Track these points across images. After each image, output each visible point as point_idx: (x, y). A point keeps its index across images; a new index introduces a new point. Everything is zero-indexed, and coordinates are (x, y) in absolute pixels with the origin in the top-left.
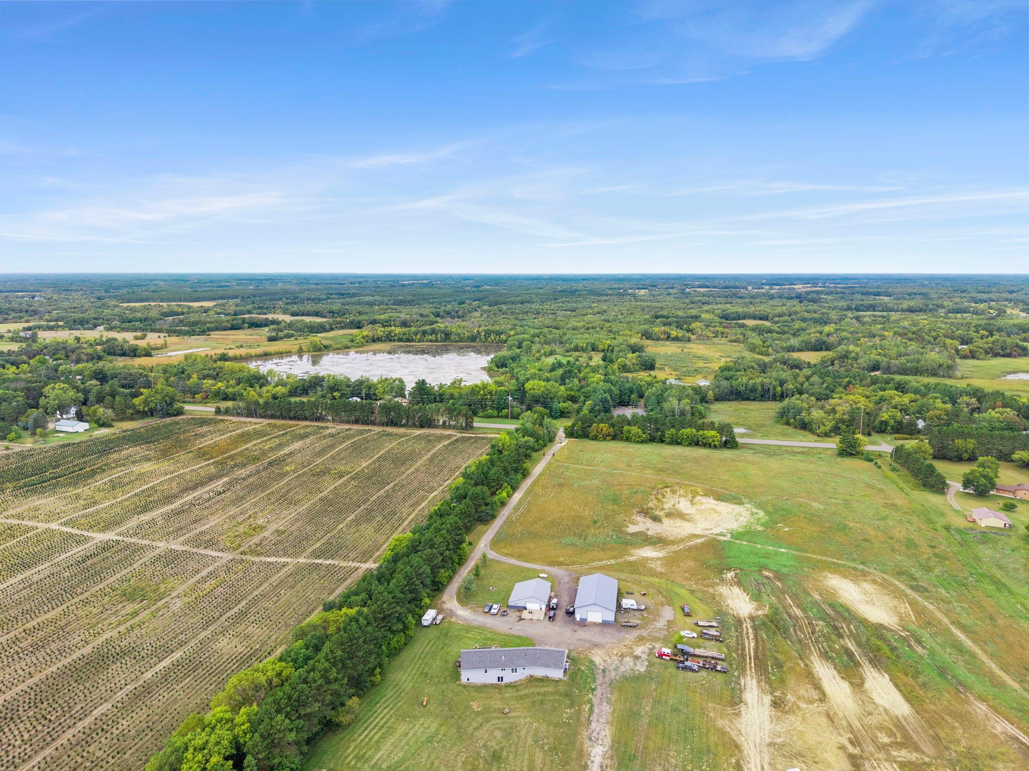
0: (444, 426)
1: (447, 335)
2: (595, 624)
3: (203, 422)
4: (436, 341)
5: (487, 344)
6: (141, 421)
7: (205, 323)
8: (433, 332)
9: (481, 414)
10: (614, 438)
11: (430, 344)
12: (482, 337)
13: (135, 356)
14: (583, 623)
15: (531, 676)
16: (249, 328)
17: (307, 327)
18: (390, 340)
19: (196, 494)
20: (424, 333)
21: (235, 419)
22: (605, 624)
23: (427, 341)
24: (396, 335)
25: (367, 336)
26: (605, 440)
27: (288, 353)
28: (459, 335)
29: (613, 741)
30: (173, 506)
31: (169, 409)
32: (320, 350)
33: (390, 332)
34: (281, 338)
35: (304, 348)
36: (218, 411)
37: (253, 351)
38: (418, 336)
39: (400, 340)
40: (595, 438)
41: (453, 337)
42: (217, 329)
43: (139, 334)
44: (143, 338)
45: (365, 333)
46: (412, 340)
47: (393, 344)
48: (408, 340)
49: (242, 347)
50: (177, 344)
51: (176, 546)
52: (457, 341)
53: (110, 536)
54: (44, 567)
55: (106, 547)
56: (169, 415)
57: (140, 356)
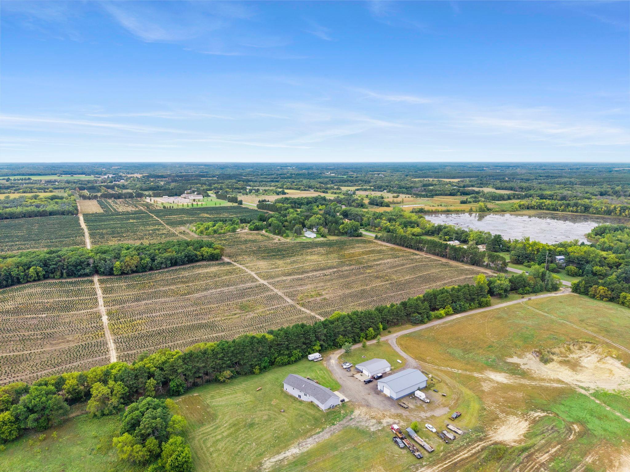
0: (487, 267)
1: (587, 208)
2: (385, 396)
3: (365, 242)
4: (577, 212)
5: (621, 217)
6: (339, 237)
7: (436, 191)
8: (576, 205)
9: (526, 264)
10: (612, 300)
11: (570, 213)
12: (618, 212)
13: (381, 206)
14: (379, 393)
15: (312, 402)
16: (461, 195)
17: (492, 196)
18: (541, 209)
19: (315, 273)
20: (568, 205)
21: (380, 242)
22: (390, 399)
23: (569, 211)
24: (545, 205)
25: (523, 205)
26: (602, 300)
27: (463, 212)
28: (597, 208)
29: (307, 452)
30: (300, 276)
31: (354, 233)
32: (484, 211)
33: (542, 203)
34: (470, 202)
35: (474, 209)
36: (376, 238)
37: (440, 208)
38: (562, 208)
39: (548, 209)
40: (593, 297)
41: (591, 210)
42: (441, 195)
43: (395, 195)
44: (397, 197)
45: (522, 203)
46: (558, 210)
47: (542, 211)
48: (554, 210)
49: (441, 205)
50: (411, 201)
51: (280, 293)
52: (595, 214)
53: (265, 282)
54: (231, 288)
55: (259, 286)
56: (354, 236)
57: (383, 206)
